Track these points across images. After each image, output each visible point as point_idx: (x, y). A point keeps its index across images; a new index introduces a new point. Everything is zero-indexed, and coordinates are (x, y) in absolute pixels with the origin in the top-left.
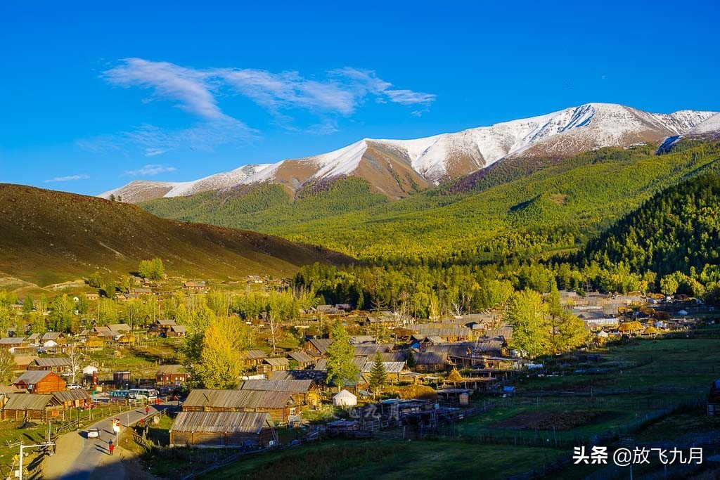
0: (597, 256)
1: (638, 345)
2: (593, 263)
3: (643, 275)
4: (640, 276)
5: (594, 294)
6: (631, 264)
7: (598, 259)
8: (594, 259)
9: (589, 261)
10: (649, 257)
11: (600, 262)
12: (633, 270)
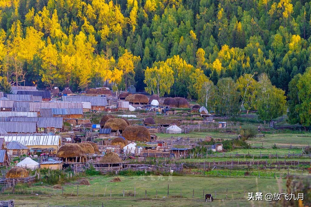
0: (37, 19)
1: (87, 184)
2: (31, 31)
3: (116, 58)
4: (113, 59)
5: (28, 88)
6: (98, 39)
7: (41, 25)
8: (32, 23)
9: (24, 26)
10: (129, 27)
11: (43, 30)
12: (99, 49)
